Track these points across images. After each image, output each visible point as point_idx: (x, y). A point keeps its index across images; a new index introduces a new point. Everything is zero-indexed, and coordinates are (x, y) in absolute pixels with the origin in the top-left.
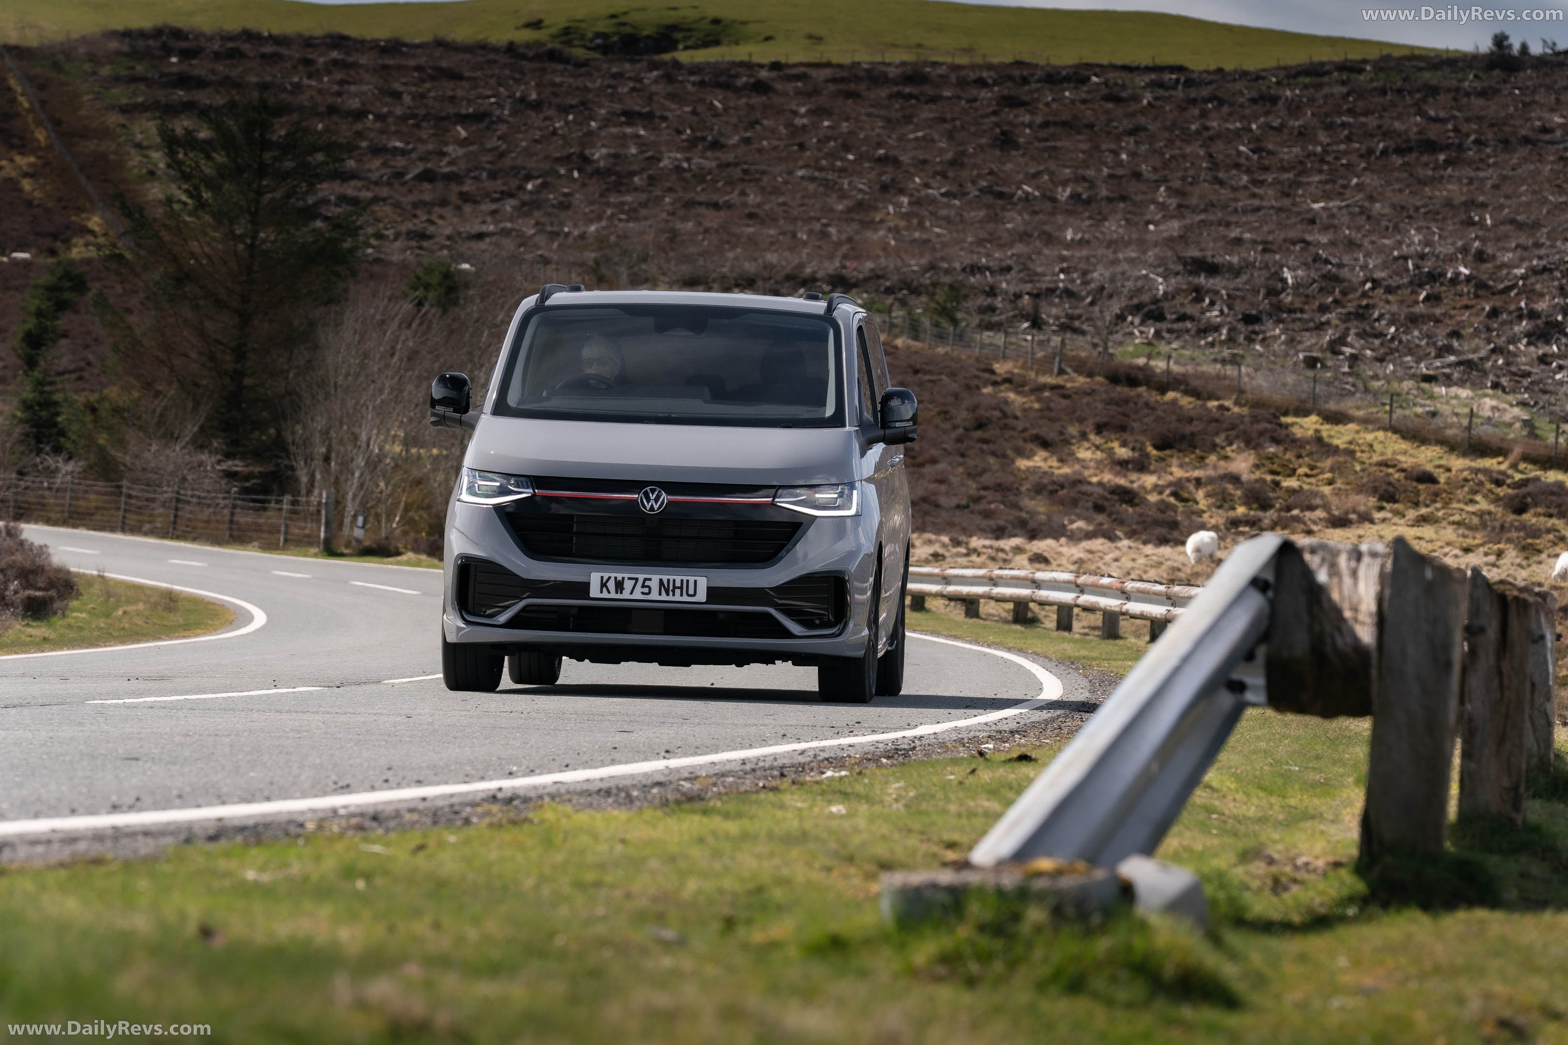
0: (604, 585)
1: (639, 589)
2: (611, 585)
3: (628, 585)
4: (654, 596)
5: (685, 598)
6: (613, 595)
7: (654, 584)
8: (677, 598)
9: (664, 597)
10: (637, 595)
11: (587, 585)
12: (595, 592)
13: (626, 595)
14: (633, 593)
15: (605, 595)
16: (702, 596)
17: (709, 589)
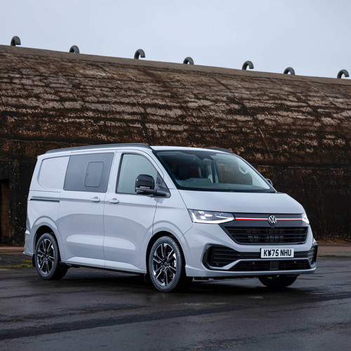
0: (265, 253)
1: (275, 254)
2: (267, 253)
3: (272, 252)
4: (279, 256)
5: (288, 256)
6: (268, 257)
7: (279, 252)
8: (286, 256)
9: (282, 257)
10: (275, 256)
11: (260, 253)
12: (262, 256)
13: (271, 256)
14: (273, 256)
15: (266, 257)
16: (292, 256)
17: (295, 253)
